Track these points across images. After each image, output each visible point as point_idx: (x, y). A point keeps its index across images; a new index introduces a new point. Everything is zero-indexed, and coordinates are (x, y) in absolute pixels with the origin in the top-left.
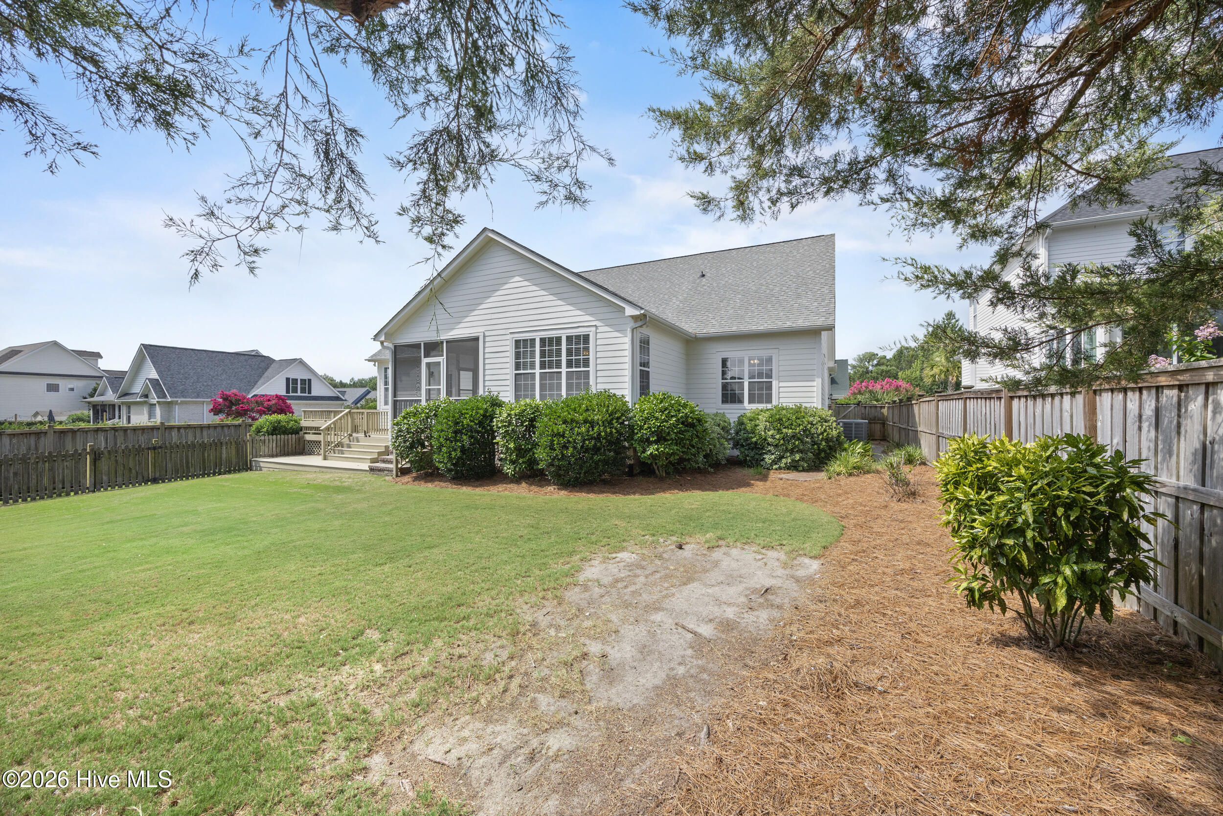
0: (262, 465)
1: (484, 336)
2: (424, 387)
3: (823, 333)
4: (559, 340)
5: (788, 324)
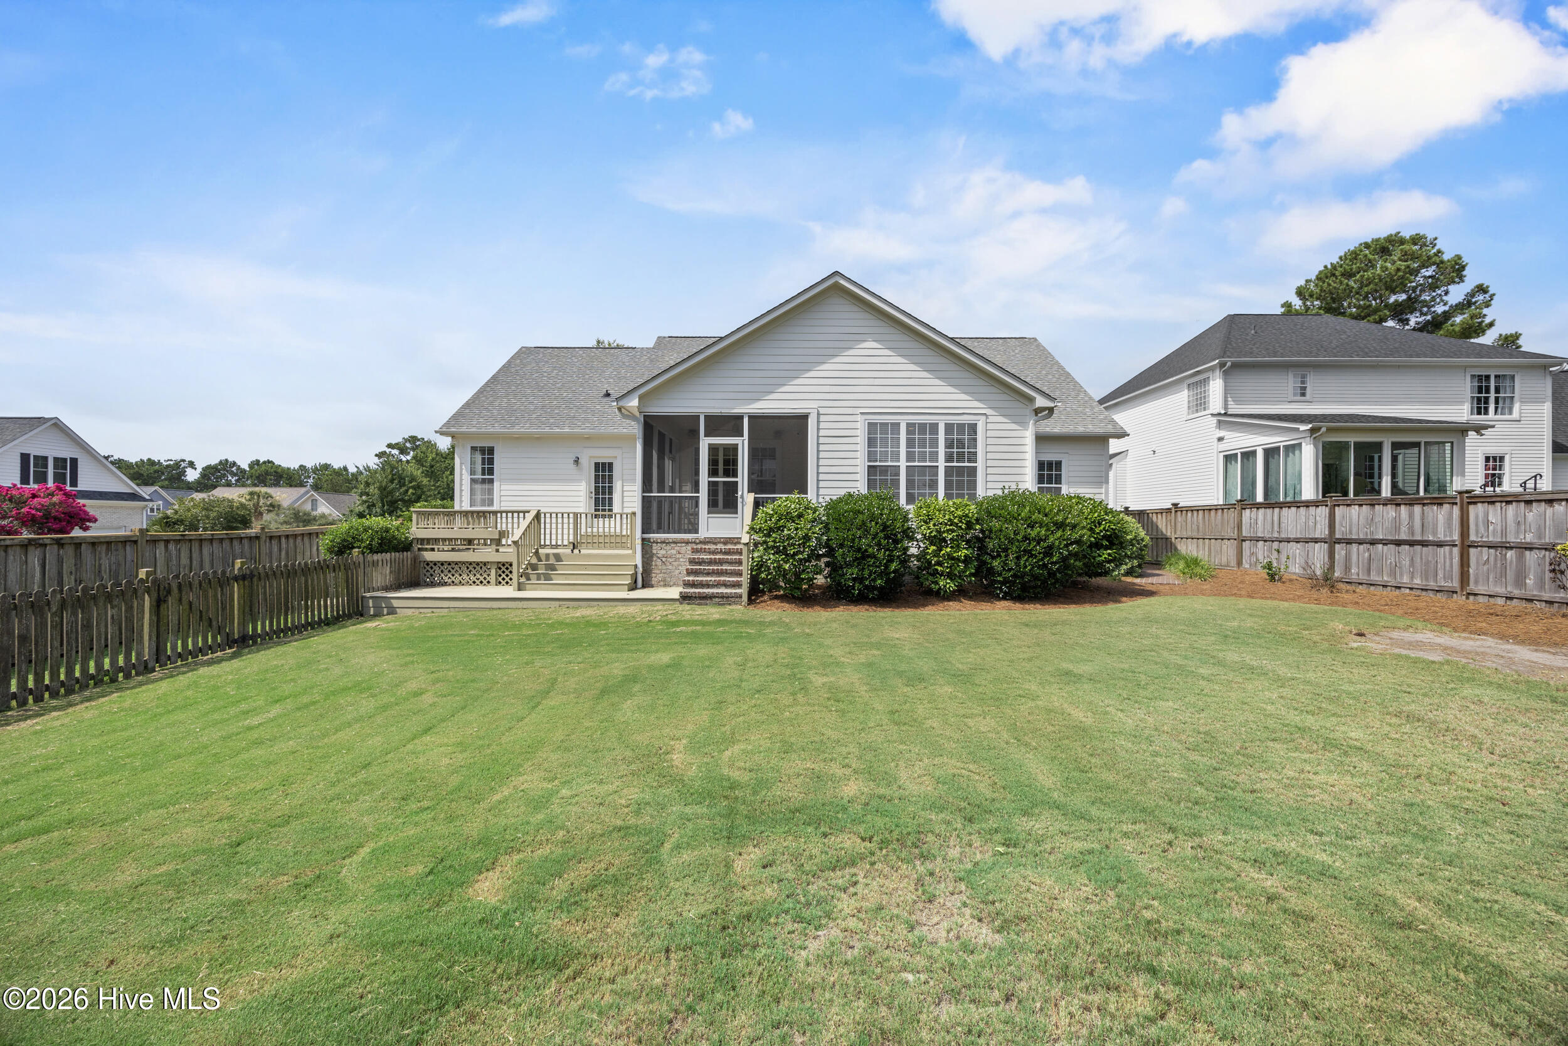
0: (395, 603)
1: (819, 414)
2: (704, 478)
3: (1111, 441)
4: (934, 427)
5: (1080, 429)
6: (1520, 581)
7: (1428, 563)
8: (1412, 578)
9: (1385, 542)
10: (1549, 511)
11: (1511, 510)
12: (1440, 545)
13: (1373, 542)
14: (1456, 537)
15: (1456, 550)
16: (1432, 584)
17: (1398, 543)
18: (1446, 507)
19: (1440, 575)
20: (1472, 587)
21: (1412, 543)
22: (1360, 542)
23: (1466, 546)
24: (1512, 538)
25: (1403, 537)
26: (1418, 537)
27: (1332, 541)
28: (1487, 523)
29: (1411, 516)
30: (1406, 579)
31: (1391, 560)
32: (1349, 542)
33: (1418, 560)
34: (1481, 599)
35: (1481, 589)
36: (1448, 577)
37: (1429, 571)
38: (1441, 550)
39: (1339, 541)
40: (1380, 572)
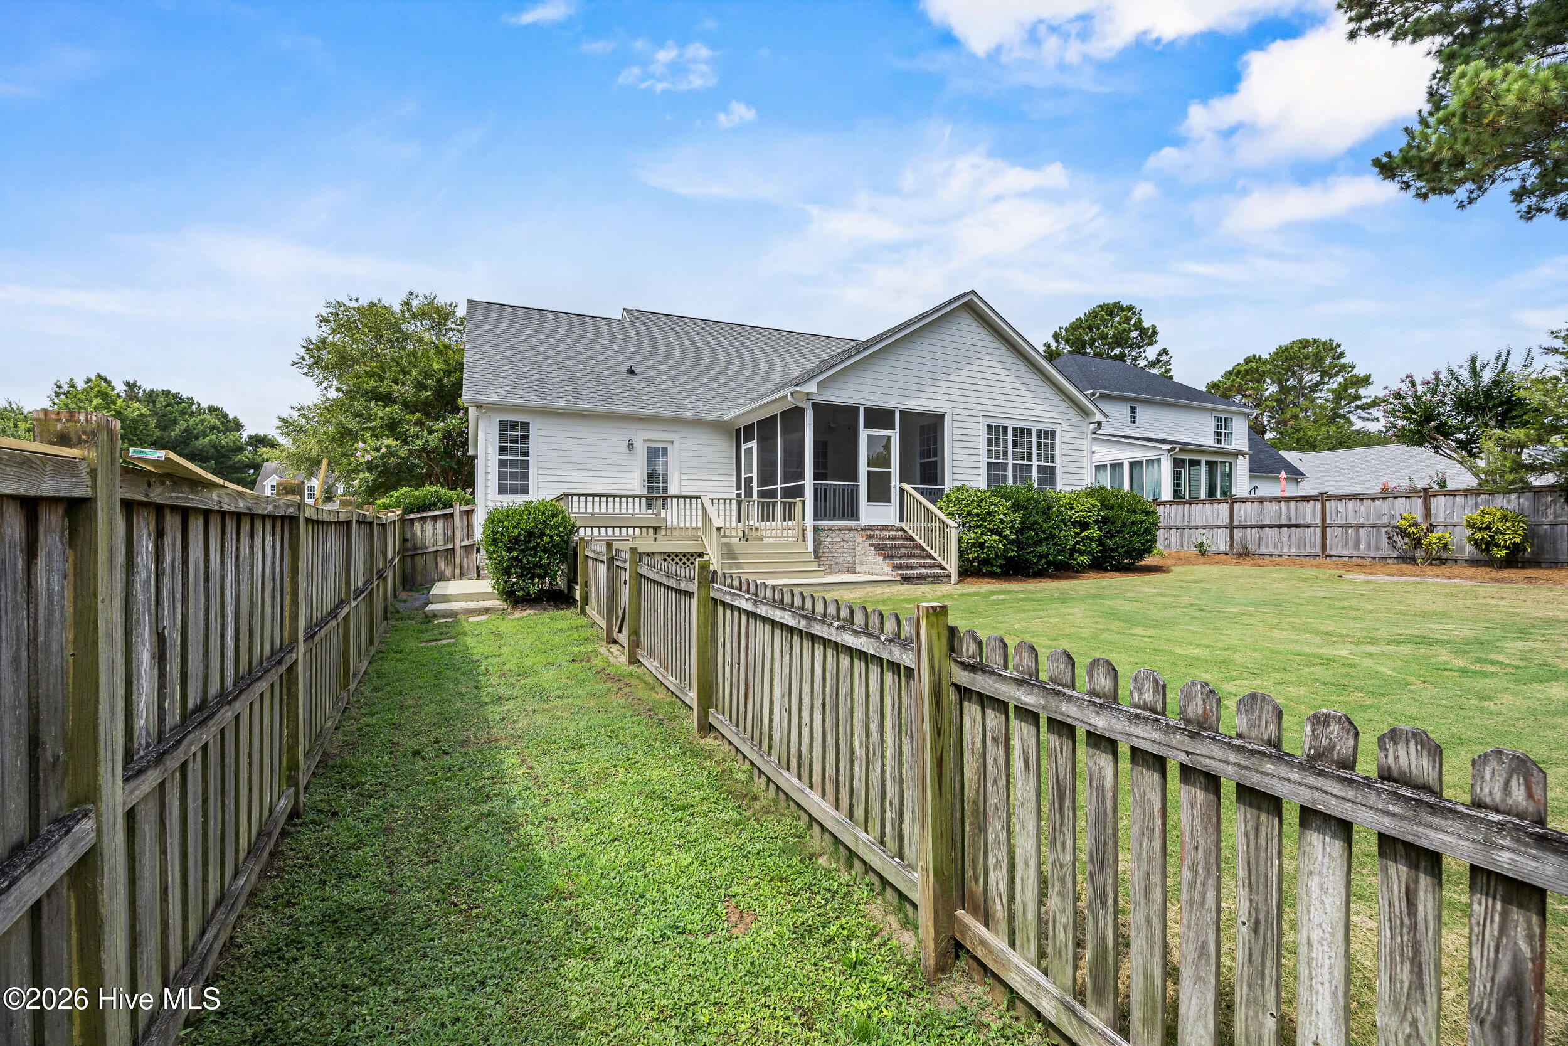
6: (1357, 547)
7: (1300, 538)
8: (1290, 548)
9: (1270, 526)
10: (1373, 504)
11: (1351, 504)
12: (1308, 526)
13: (1262, 527)
14: (1318, 521)
15: (1318, 530)
16: (1303, 552)
17: (1280, 526)
18: (1312, 502)
19: (1308, 545)
20: (1328, 552)
21: (1289, 526)
22: (1253, 527)
23: (1324, 527)
24: (1352, 521)
25: (1283, 522)
26: (1293, 522)
27: (1231, 527)
28: (1337, 512)
29: (1289, 509)
30: (1285, 550)
31: (1276, 538)
32: (1245, 527)
33: (1293, 537)
34: (1334, 559)
35: (1333, 553)
36: (1313, 546)
37: (1301, 543)
38: (1309, 530)
39: (1237, 527)
40: (1267, 546)
